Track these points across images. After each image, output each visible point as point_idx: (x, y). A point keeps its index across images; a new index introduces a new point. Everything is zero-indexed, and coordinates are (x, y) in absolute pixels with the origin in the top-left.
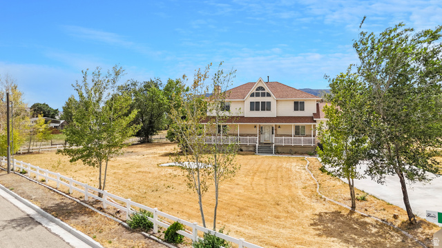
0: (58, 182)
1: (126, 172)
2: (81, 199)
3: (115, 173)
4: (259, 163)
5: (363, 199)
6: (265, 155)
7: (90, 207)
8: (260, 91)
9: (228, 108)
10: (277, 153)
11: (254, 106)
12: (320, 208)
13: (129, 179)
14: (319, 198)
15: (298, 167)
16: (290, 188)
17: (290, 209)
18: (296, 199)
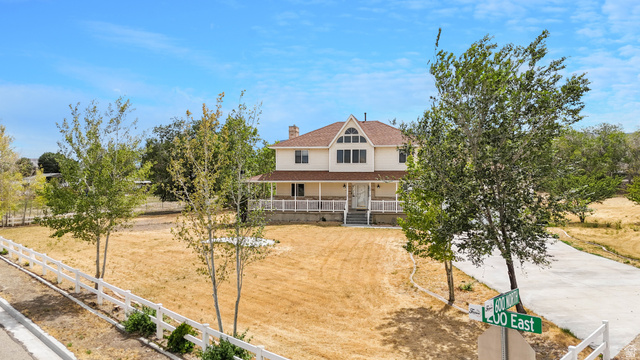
0: (44, 267)
1: (150, 252)
2: (71, 291)
3: (133, 253)
4: (343, 238)
5: (469, 289)
6: (354, 227)
7: (79, 302)
8: (351, 135)
9: (305, 160)
10: (374, 223)
11: (343, 156)
12: (405, 301)
13: (150, 262)
14: (409, 287)
15: (395, 244)
16: (373, 273)
17: (364, 303)
18: (377, 289)
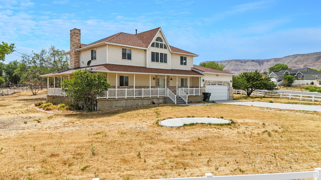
8: (159, 42)
9: (129, 58)
10: (190, 102)
11: (155, 57)
